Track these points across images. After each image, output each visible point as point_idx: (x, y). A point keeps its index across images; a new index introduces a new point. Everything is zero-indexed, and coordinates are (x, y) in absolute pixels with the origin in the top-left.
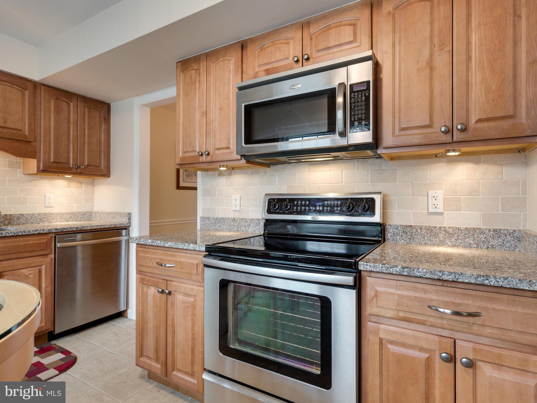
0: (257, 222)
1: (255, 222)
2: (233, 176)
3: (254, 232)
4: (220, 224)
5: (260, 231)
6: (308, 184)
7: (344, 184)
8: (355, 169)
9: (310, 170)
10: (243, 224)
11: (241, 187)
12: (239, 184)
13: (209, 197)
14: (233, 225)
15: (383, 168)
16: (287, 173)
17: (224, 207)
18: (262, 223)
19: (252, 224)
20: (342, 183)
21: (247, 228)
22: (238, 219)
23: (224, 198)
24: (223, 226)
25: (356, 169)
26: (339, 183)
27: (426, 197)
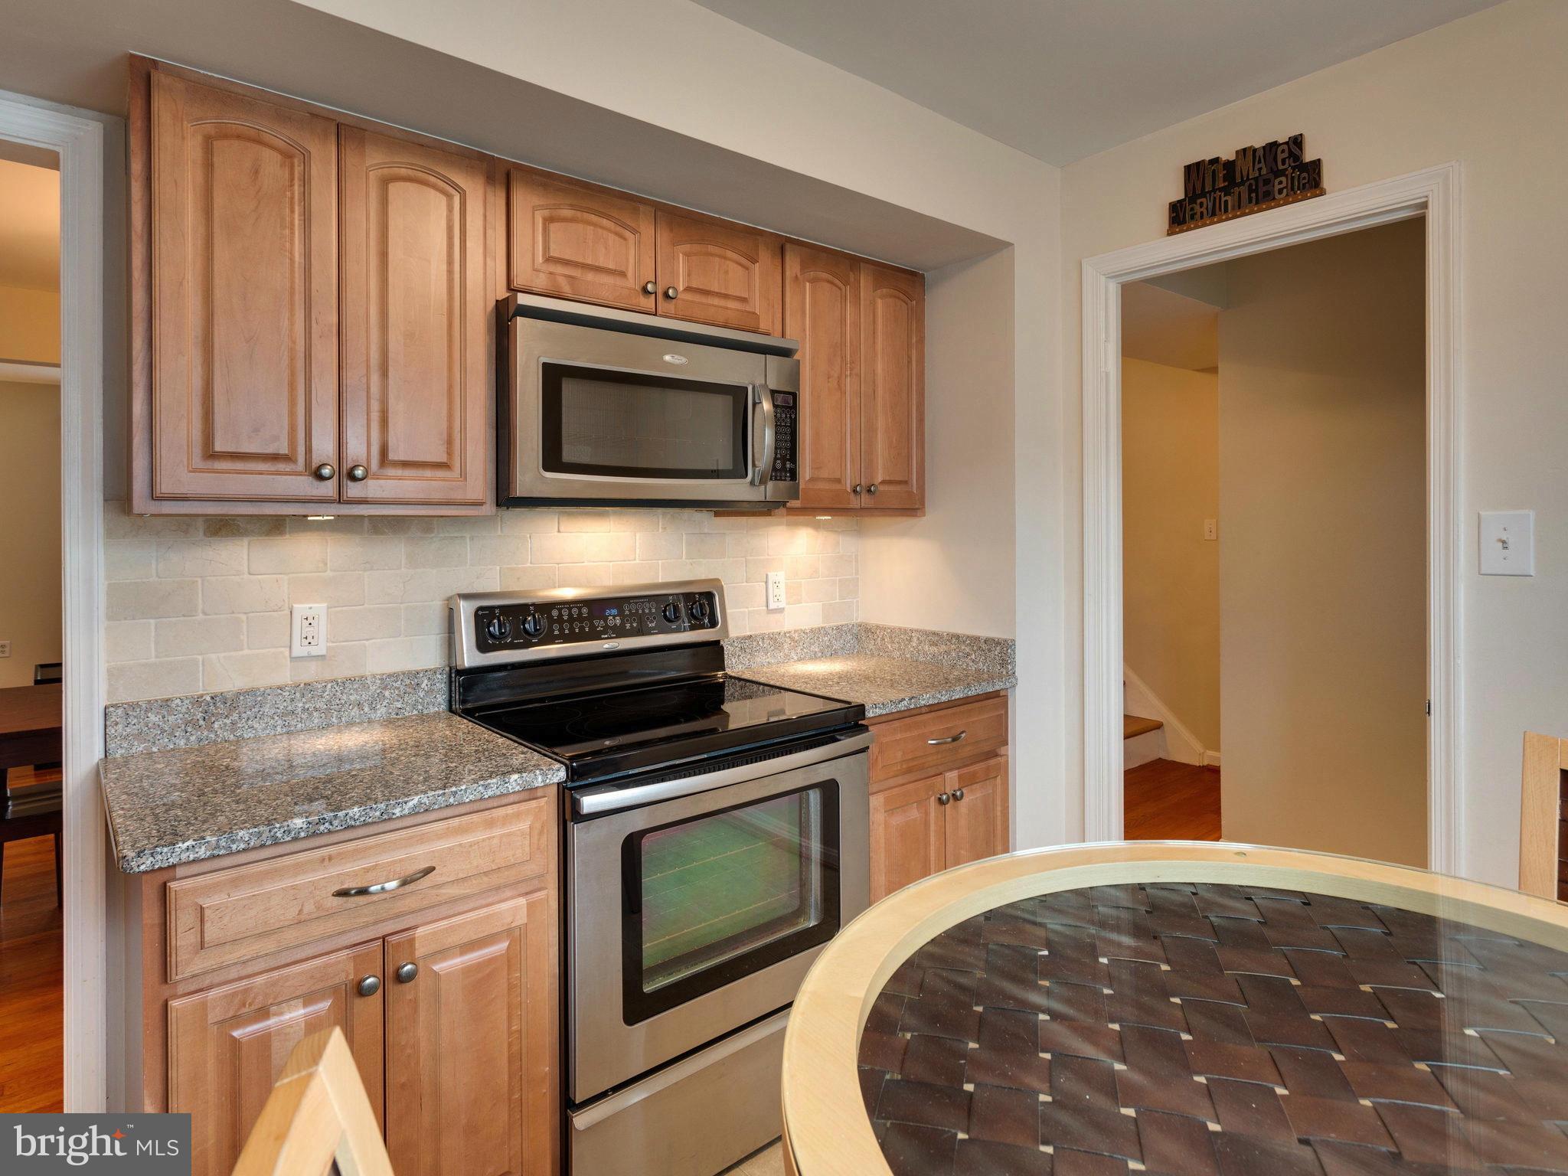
0: (408, 682)
1: (399, 683)
2: (287, 536)
3: (395, 716)
4: (235, 716)
5: (420, 707)
6: (558, 564)
7: (637, 561)
8: (658, 531)
9: (562, 529)
10: (352, 698)
11: (329, 573)
12: (321, 565)
13: (152, 621)
14: (304, 710)
15: (706, 531)
16: (499, 533)
17: (246, 652)
18: (426, 681)
19: (387, 693)
20: (635, 560)
21: (366, 709)
22: (329, 686)
23: (244, 617)
24: (250, 722)
25: (660, 530)
26: (629, 561)
27: (764, 584)
